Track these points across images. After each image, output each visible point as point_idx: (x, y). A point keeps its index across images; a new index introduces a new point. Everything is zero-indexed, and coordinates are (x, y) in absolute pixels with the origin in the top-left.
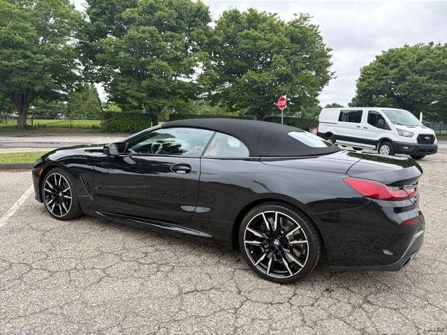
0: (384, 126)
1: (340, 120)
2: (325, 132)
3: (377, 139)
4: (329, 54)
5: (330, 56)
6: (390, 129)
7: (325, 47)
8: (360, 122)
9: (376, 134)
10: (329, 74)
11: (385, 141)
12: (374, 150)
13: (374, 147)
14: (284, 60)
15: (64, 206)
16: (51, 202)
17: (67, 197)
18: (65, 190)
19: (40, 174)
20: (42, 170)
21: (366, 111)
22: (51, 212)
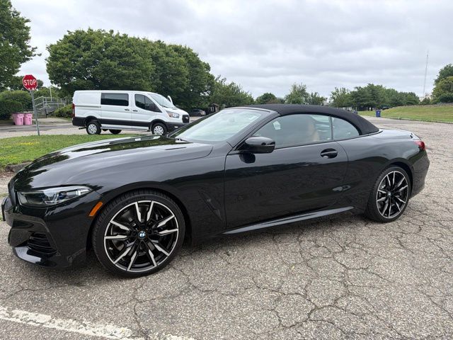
0: (154, 108)
1: (102, 103)
2: (85, 116)
3: (150, 120)
4: (27, 24)
5: (28, 29)
6: (160, 111)
7: (21, 17)
8: (127, 105)
9: (149, 116)
10: (30, 49)
11: (157, 122)
12: (148, 131)
13: (147, 128)
15: (160, 249)
16: (125, 254)
17: (166, 231)
18: (164, 223)
19: (92, 214)
20: (100, 204)
21: (132, 94)
22: (128, 270)
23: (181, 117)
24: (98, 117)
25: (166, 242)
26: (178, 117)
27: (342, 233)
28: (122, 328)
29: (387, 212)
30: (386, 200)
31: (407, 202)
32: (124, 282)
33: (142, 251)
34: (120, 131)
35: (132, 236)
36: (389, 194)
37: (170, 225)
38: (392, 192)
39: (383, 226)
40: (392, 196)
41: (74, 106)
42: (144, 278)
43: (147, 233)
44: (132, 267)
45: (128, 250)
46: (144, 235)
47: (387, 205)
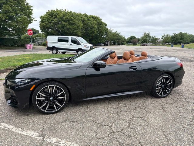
0: (79, 44)
1: (58, 41)
2: (51, 46)
3: (77, 49)
4: (31, 8)
5: (32, 10)
6: (81, 45)
7: (29, 5)
8: (68, 42)
9: (76, 47)
10: (32, 18)
11: (80, 49)
13: (76, 52)
14: (10, 9)
15: (58, 104)
16: (44, 105)
17: (61, 97)
18: (60, 94)
19: (31, 89)
20: (34, 86)
21: (70, 38)
22: (45, 111)
23: (89, 47)
24: (57, 47)
25: (61, 101)
26: (88, 47)
27: (139, 102)
28: (37, 133)
29: (161, 93)
30: (161, 88)
31: (171, 90)
32: (44, 116)
33: (51, 104)
34: (65, 53)
35: (47, 99)
36: (163, 86)
37: (63, 95)
38: (164, 85)
39: (159, 100)
40: (164, 87)
41: (47, 42)
42: (52, 115)
43: (53, 97)
44: (47, 110)
45: (45, 104)
46: (52, 98)
47: (161, 91)
